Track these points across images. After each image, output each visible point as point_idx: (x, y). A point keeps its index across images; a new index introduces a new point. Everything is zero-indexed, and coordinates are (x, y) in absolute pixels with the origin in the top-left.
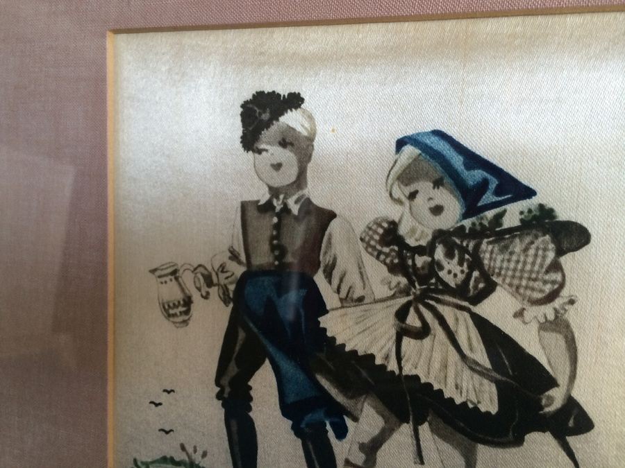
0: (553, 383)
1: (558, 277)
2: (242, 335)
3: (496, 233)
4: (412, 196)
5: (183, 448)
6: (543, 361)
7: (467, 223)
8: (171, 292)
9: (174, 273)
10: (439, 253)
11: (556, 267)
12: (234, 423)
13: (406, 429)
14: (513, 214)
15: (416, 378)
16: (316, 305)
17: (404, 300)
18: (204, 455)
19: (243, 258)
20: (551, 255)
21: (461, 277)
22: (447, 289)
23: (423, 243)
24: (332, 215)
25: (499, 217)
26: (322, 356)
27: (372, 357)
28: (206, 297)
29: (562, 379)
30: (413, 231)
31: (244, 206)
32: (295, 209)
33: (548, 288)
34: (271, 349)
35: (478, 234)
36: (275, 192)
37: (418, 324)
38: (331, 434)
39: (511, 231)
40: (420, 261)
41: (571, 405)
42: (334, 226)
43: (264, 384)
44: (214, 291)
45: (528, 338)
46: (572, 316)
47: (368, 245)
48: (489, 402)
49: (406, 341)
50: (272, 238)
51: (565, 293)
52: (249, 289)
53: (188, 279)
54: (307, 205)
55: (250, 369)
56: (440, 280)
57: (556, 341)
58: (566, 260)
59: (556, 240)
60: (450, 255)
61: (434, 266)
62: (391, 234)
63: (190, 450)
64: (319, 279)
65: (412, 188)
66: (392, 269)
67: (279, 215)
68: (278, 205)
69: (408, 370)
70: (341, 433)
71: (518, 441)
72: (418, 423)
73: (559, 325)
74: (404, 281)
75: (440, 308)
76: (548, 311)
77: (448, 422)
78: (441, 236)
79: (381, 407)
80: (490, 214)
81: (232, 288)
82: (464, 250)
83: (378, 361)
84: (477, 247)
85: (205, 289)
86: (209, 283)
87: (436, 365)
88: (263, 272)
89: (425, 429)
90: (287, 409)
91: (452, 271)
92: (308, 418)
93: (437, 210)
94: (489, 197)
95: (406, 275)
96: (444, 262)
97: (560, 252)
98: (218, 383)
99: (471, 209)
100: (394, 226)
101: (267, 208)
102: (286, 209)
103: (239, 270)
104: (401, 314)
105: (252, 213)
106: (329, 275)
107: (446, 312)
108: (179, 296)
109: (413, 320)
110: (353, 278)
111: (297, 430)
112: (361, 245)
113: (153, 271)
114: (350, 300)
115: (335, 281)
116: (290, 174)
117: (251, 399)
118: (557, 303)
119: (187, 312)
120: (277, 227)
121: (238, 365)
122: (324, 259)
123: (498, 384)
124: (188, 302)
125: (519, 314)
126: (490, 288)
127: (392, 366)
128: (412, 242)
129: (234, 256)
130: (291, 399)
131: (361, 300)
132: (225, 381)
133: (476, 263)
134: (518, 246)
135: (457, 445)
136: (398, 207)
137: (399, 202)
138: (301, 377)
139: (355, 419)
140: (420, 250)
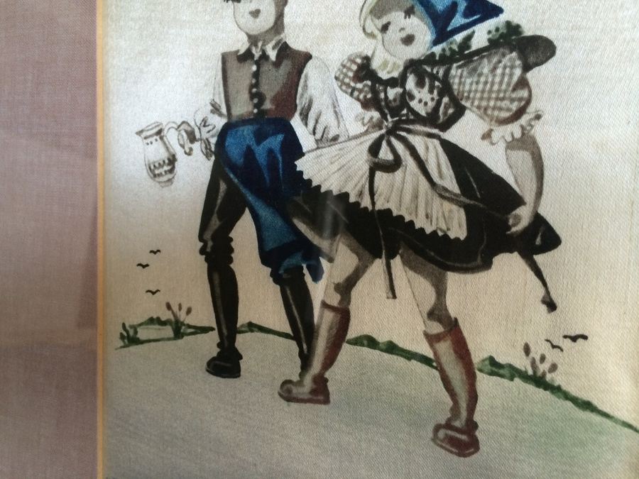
0: (519, 201)
1: (525, 93)
2: (223, 187)
3: (464, 55)
4: (385, 28)
5: (169, 307)
6: (511, 181)
7: (437, 49)
8: (156, 152)
9: (159, 132)
10: (411, 83)
11: (523, 83)
12: (216, 277)
13: (378, 265)
14: (481, 35)
15: (389, 211)
16: (293, 149)
17: (376, 135)
18: (189, 311)
19: (224, 110)
20: (518, 72)
21: (431, 104)
22: (419, 119)
23: (396, 74)
24: (308, 57)
25: (468, 40)
26: (299, 199)
27: (346, 195)
28: (189, 154)
29: (529, 196)
30: (385, 64)
31: (225, 58)
32: (272, 55)
33: (515, 106)
34: (250, 198)
35: (447, 60)
36: (253, 40)
37: (390, 157)
38: (308, 278)
39: (479, 52)
40: (392, 93)
41: (539, 222)
42: (310, 69)
43: (244, 234)
44: (197, 147)
45: (496, 159)
46: (540, 133)
47: (343, 83)
48: (457, 227)
49: (378, 174)
50: (252, 86)
51: (531, 109)
52: (229, 141)
53: (172, 137)
54: (284, 50)
55: (230, 220)
56: (411, 110)
57: (523, 158)
59: (523, 56)
60: (420, 84)
61: (406, 97)
62: (365, 70)
63: (175, 308)
64: (296, 122)
65: (384, 20)
66: (366, 105)
67: (258, 63)
68: (257, 53)
69: (380, 205)
70: (316, 276)
71: (487, 265)
72: (391, 256)
73: (526, 143)
74: (376, 115)
75: (411, 138)
76: (515, 129)
78: (413, 66)
79: (355, 243)
80: (459, 38)
81: (213, 141)
82: (433, 77)
83: (352, 199)
84: (447, 73)
85: (188, 145)
86: (192, 138)
87: (407, 197)
88: (243, 121)
89: (397, 263)
91: (422, 100)
93: (409, 40)
96: (415, 92)
97: (527, 68)
98: (201, 238)
100: (367, 60)
101: (246, 57)
102: (264, 56)
104: (374, 149)
105: (233, 63)
106: (305, 117)
107: (417, 141)
108: (162, 155)
109: (385, 154)
110: (328, 119)
111: (276, 278)
112: (335, 84)
113: (139, 133)
115: (311, 123)
116: (267, 20)
117: (232, 250)
118: (524, 120)
119: (171, 171)
120: (256, 75)
121: (220, 219)
122: (301, 102)
123: (468, 209)
124: (172, 160)
125: (487, 136)
126: (460, 111)
127: (366, 202)
128: (384, 75)
129: (215, 109)
130: (270, 245)
131: (335, 139)
132: (208, 235)
133: (446, 89)
134: (485, 67)
135: (427, 275)
137: (372, 35)
138: (279, 222)
139: (331, 260)
140: (392, 82)
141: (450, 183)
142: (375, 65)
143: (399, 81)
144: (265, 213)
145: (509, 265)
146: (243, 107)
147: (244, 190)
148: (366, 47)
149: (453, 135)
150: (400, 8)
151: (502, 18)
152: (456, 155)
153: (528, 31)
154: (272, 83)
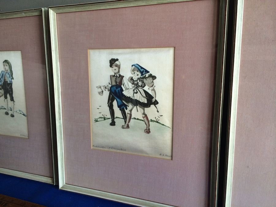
0: (153, 98)
1: (153, 83)
2: (111, 96)
3: (145, 78)
4: (134, 73)
5: (103, 115)
6: (152, 95)
7: (142, 77)
8: (100, 90)
9: (100, 87)
10: (138, 81)
11: (153, 82)
12: (111, 110)
13: (135, 107)
14: (147, 75)
15: (136, 99)
16: (122, 90)
17: (134, 88)
18: (106, 116)
19: (111, 84)
20: (152, 80)
21: (141, 84)
22: (140, 86)
23: (136, 80)
24: (124, 77)
25: (146, 75)
26: (123, 98)
27: (130, 97)
28: (105, 90)
29: (154, 97)
30: (135, 78)
31: (111, 76)
32: (118, 76)
33: (152, 85)
34: (116, 98)
35: (143, 78)
36: (115, 73)
37: (136, 91)
38: (125, 109)
39: (147, 77)
40: (136, 82)
41: (156, 100)
42: (124, 78)
43: (115, 103)
44: (106, 89)
45: (150, 92)
46: (155, 88)
47: (129, 81)
48: (145, 101)
49: (135, 94)
50: (115, 80)
51: (154, 85)
52: (112, 89)
53: (102, 88)
54: (120, 75)
55: (113, 101)
56: (139, 85)
57: (153, 92)
58: (154, 81)
59: (152, 78)
60: (140, 81)
61: (138, 83)
62: (132, 79)
63: (104, 115)
64: (122, 86)
65: (134, 72)
66: (132, 84)
67: (116, 77)
68: (116, 76)
69: (135, 98)
70: (127, 109)
71: (150, 106)
72: (137, 106)
73: (153, 90)
74: (134, 85)
75: (139, 89)
76: (152, 88)
77: (141, 105)
78: (138, 79)
79: (132, 104)
80: (144, 75)
81: (109, 89)
82: (141, 80)
83: (131, 98)
84: (143, 80)
85: (105, 89)
86: (106, 88)
87: (139, 97)
88: (114, 86)
89: (138, 107)
90: (119, 107)
91: (140, 84)
92: (122, 107)
93: (138, 75)
94: (144, 73)
95: (134, 84)
96: (139, 82)
97: (153, 80)
98: (108, 104)
99: (142, 75)
100: (132, 77)
101: (114, 76)
102: (117, 76)
103: (110, 86)
104: (134, 90)
105: (112, 77)
106: (123, 86)
107: (140, 89)
108: (101, 91)
109: (135, 91)
110: (127, 86)
111: (120, 110)
112: (128, 81)
113: (97, 87)
114: (127, 89)
115: (124, 86)
116: (117, 71)
117: (113, 106)
118: (153, 87)
119: (102, 93)
120: (116, 79)
121: (111, 101)
122: (123, 83)
123: (147, 99)
124: (103, 92)
125: (149, 89)
126: (145, 85)
127: (133, 98)
128: (135, 80)
129: (109, 84)
130: (119, 105)
131: (128, 89)
132: (109, 103)
133: (143, 82)
134: (148, 79)
135: (142, 108)
136: (132, 75)
137: (133, 74)
138: (120, 101)
139: (128, 107)
140: (136, 81)
141: (144, 95)
142: (133, 78)
143: (137, 81)
144: (118, 100)
145: (152, 106)
146: (114, 83)
147: (115, 96)
148: (132, 76)
149: (144, 89)
150: (136, 70)
151: (150, 73)
152: (145, 91)
153: (153, 75)
154: (118, 80)
